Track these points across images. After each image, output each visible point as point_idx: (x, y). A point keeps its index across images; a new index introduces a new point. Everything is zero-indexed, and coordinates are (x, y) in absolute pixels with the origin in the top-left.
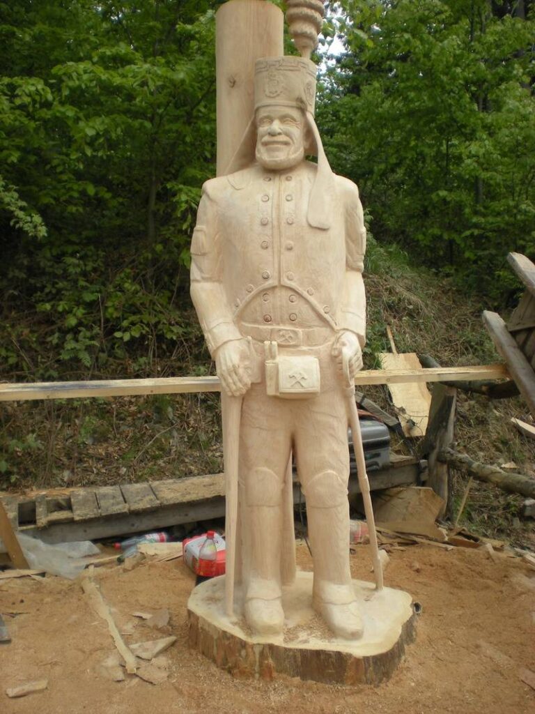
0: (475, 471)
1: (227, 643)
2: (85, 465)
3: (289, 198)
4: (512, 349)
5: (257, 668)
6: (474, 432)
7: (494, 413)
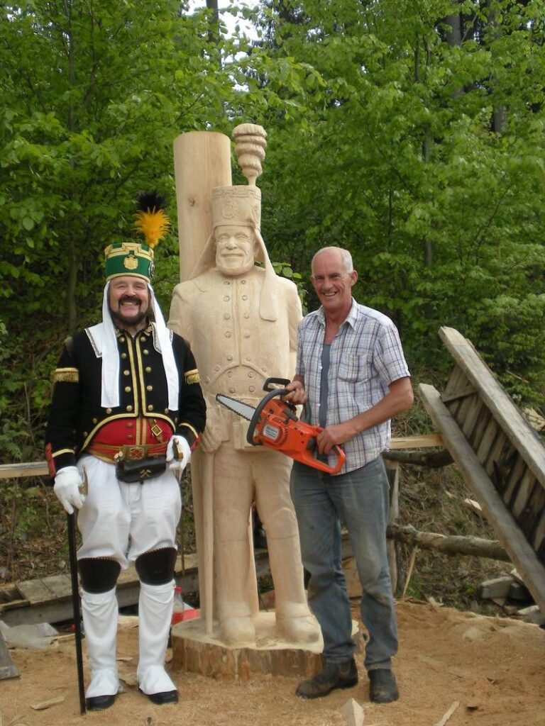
0: (419, 540)
1: (210, 652)
2: (21, 561)
3: (245, 298)
4: (445, 418)
5: (236, 670)
6: (424, 515)
7: (446, 494)
